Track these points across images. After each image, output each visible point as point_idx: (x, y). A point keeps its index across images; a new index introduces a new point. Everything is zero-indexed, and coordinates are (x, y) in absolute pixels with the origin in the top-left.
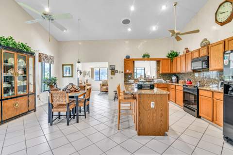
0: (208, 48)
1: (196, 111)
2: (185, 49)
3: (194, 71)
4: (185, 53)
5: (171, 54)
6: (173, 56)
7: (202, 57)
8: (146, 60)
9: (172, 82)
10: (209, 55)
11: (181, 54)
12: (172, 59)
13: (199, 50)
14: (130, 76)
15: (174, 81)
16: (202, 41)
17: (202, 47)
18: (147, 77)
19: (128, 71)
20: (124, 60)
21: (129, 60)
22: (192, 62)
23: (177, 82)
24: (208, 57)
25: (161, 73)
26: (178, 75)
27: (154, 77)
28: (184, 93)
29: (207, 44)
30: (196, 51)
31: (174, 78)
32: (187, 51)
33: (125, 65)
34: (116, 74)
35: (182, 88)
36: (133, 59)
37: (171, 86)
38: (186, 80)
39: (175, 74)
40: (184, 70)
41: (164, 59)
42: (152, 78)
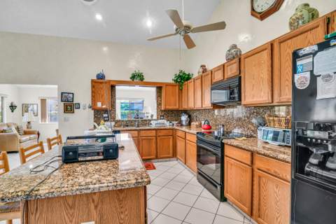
0: (240, 62)
1: (219, 187)
2: (202, 66)
3: (216, 106)
4: (201, 73)
5: (180, 76)
6: (183, 79)
7: (229, 79)
8: (137, 84)
9: (182, 125)
10: (242, 75)
11: (196, 75)
12: (181, 86)
13: (224, 65)
14: (105, 115)
15: (184, 123)
16: (228, 49)
17: (229, 60)
18: (140, 116)
19: (99, 105)
20: (92, 81)
21: (101, 83)
22: (212, 89)
23: (189, 124)
24: (240, 78)
25: (163, 109)
26: (191, 113)
27: (152, 116)
28: (199, 148)
29: (237, 54)
30: (218, 68)
31: (184, 118)
32: (205, 70)
33: (92, 92)
34: (76, 110)
35: (195, 139)
36: (110, 81)
37: (179, 134)
38: (203, 122)
39: (186, 112)
40: (198, 105)
41: (167, 85)
42: (150, 118)
